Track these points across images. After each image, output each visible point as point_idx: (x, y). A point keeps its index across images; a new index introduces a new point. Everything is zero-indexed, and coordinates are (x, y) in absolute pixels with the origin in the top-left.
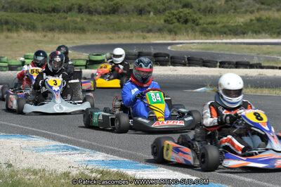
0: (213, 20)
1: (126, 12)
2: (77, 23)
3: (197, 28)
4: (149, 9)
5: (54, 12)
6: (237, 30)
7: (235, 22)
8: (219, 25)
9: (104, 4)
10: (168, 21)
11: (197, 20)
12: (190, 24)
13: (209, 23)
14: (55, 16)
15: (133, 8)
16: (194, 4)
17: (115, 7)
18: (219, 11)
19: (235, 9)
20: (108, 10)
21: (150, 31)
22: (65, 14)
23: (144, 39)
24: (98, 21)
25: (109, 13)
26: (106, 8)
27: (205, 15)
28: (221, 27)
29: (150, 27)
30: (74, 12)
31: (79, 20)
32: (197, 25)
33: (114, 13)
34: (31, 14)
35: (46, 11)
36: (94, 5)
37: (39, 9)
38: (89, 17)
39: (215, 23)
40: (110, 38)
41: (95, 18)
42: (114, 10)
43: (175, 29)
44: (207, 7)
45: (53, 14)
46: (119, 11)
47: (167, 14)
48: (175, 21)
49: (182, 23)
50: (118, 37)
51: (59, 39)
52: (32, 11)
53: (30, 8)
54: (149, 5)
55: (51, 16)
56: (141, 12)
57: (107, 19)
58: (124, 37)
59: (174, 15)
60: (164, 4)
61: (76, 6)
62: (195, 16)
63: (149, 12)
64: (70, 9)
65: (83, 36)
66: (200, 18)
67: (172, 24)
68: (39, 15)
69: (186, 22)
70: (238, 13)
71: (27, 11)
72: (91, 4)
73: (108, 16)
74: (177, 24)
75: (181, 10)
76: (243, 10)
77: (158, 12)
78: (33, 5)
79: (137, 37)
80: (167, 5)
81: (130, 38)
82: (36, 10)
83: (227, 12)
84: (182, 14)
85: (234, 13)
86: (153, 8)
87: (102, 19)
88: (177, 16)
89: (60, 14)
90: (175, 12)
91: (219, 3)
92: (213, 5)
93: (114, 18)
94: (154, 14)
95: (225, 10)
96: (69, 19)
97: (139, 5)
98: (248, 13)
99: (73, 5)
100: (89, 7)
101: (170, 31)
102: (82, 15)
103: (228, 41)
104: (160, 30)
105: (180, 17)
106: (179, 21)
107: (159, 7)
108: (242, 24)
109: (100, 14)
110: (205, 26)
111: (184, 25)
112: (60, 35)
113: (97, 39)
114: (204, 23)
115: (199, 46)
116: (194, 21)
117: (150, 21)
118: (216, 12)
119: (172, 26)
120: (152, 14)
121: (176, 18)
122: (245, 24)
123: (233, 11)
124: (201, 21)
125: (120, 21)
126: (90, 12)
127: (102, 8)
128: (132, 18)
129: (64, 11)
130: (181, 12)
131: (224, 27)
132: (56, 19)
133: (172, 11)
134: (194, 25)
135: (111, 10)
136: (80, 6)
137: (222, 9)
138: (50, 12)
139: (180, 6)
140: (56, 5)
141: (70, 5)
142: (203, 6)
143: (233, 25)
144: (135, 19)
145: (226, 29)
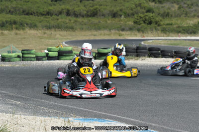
0: (170, 22)
1: (103, 15)
2: (67, 24)
3: (159, 28)
4: (121, 13)
5: (48, 15)
6: (189, 30)
7: (187, 24)
8: (175, 26)
9: (86, 10)
10: (136, 22)
11: (158, 22)
12: (153, 25)
13: (167, 24)
14: (49, 18)
15: (109, 12)
16: (155, 10)
17: (95, 11)
18: (173, 15)
19: (186, 14)
20: (89, 13)
21: (123, 30)
22: (57, 17)
23: (120, 36)
24: (83, 22)
25: (91, 16)
26: (88, 12)
27: (164, 18)
28: (177, 27)
29: (123, 27)
30: (63, 16)
31: (67, 21)
32: (159, 25)
33: (94, 16)
34: (31, 16)
35: (42, 15)
36: (79, 10)
37: (37, 13)
38: (75, 19)
39: (171, 24)
40: (95, 35)
41: (80, 19)
42: (94, 14)
43: (143, 29)
44: (165, 13)
45: (47, 16)
46: (98, 14)
47: (136, 17)
48: (142, 22)
49: (148, 24)
50: (101, 34)
51: (55, 35)
52: (32, 14)
53: (30, 12)
54: (121, 10)
55: (47, 18)
56: (114, 15)
57: (90, 20)
58: (104, 34)
59: (141, 18)
60: (132, 10)
61: (64, 11)
62: (157, 19)
63: (121, 16)
64: (60, 13)
65: (73, 33)
66: (161, 20)
67: (140, 24)
68: (37, 17)
69: (150, 23)
70: (188, 17)
71: (27, 14)
72: (76, 9)
73: (90, 18)
74: (143, 24)
75: (146, 14)
76: (192, 14)
77: (127, 15)
78: (32, 10)
79: (115, 34)
80: (134, 10)
81: (109, 35)
82: (34, 13)
83: (180, 16)
84: (147, 17)
85: (185, 17)
86: (124, 12)
87: (85, 20)
88: (144, 19)
89: (53, 16)
90: (142, 15)
91: (173, 9)
92: (169, 11)
93: (94, 20)
94: (125, 17)
95: (178, 14)
96: (60, 20)
97: (113, 10)
98: (196, 17)
99: (63, 10)
100: (74, 11)
101: (139, 30)
102: (70, 17)
103: (184, 38)
104: (131, 29)
105: (146, 20)
106: (145, 22)
107: (128, 12)
108: (192, 25)
109: (83, 16)
110: (164, 26)
111: (149, 26)
112: (56, 33)
113: (84, 36)
114: (164, 24)
115: (166, 42)
116: (156, 23)
117: (122, 22)
118: (172, 16)
119: (139, 26)
120: (123, 17)
121: (143, 20)
122: (195, 25)
123: (184, 15)
124: (162, 23)
125: (99, 22)
126: (76, 16)
127: (85, 12)
128: (107, 20)
129: (56, 15)
130: (146, 16)
131: (179, 27)
132: (51, 20)
133: (140, 15)
134: (156, 25)
135: (91, 14)
136: (68, 10)
137: (177, 14)
138: (46, 15)
139: (145, 11)
140: (49, 10)
141: (60, 10)
142: (162, 11)
143: (185, 25)
144: (110, 21)
145: (181, 29)
